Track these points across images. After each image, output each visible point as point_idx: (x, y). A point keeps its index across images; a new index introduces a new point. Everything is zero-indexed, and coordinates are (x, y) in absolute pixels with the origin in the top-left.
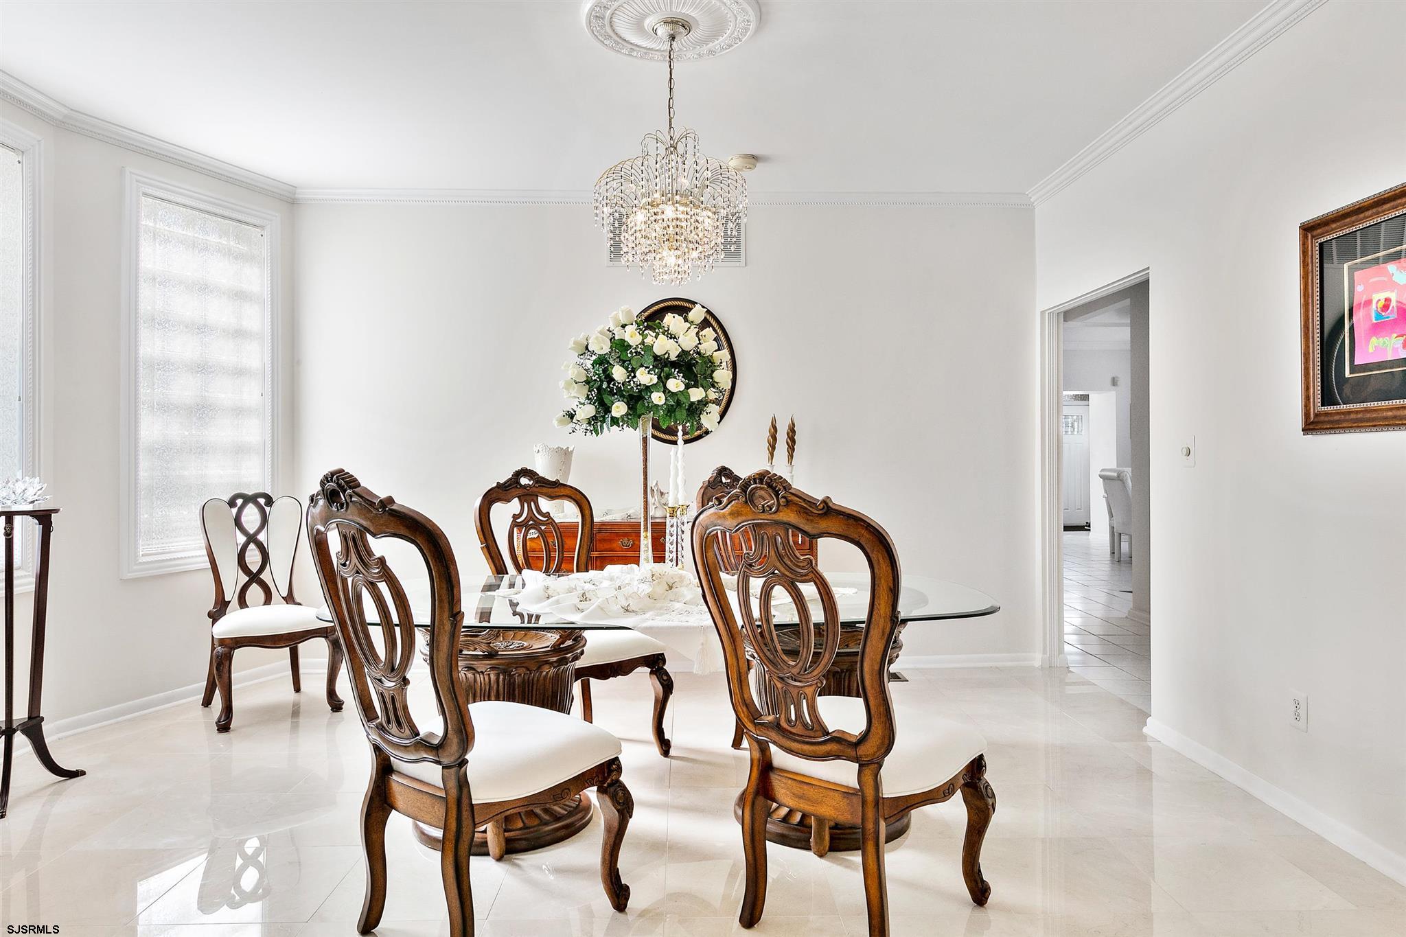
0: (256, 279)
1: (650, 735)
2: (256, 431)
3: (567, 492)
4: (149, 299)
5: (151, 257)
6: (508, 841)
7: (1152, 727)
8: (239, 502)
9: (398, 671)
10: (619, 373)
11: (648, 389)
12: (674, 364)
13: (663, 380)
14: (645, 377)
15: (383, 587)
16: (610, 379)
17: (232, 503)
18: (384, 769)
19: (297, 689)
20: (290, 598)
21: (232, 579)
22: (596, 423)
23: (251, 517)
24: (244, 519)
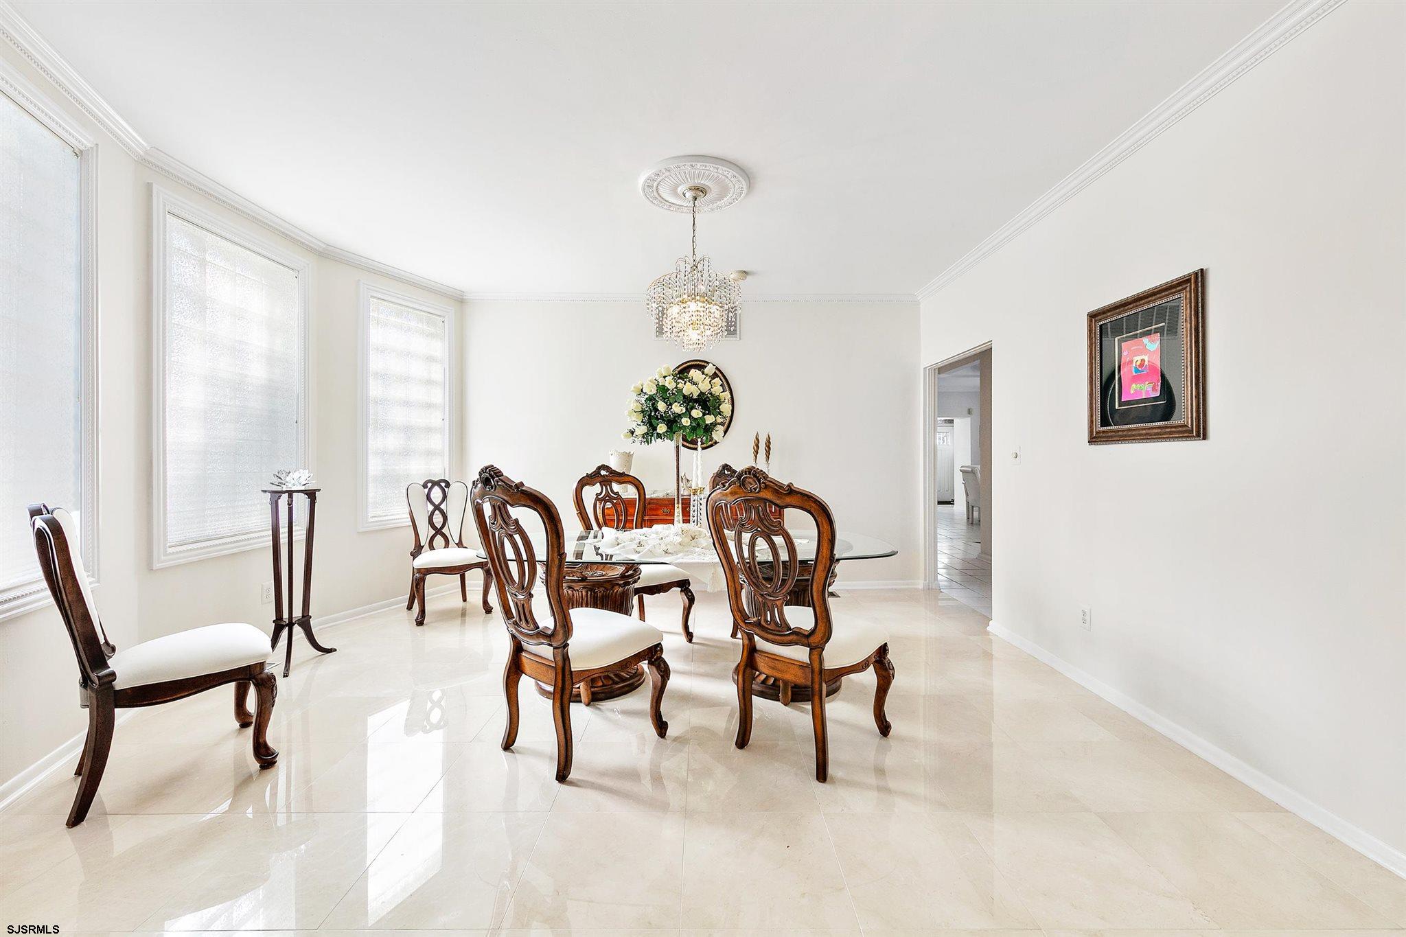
0: (439, 348)
1: (680, 629)
2: (439, 442)
3: (630, 479)
4: (376, 363)
5: (377, 336)
6: (593, 694)
7: (993, 627)
8: (429, 485)
9: (526, 589)
10: (661, 406)
11: (680, 416)
12: (696, 401)
13: (689, 411)
14: (677, 408)
15: (517, 537)
16: (656, 410)
17: (425, 486)
18: (518, 649)
19: (465, 600)
20: (460, 544)
21: (425, 532)
22: (647, 438)
23: (436, 494)
24: (432, 496)
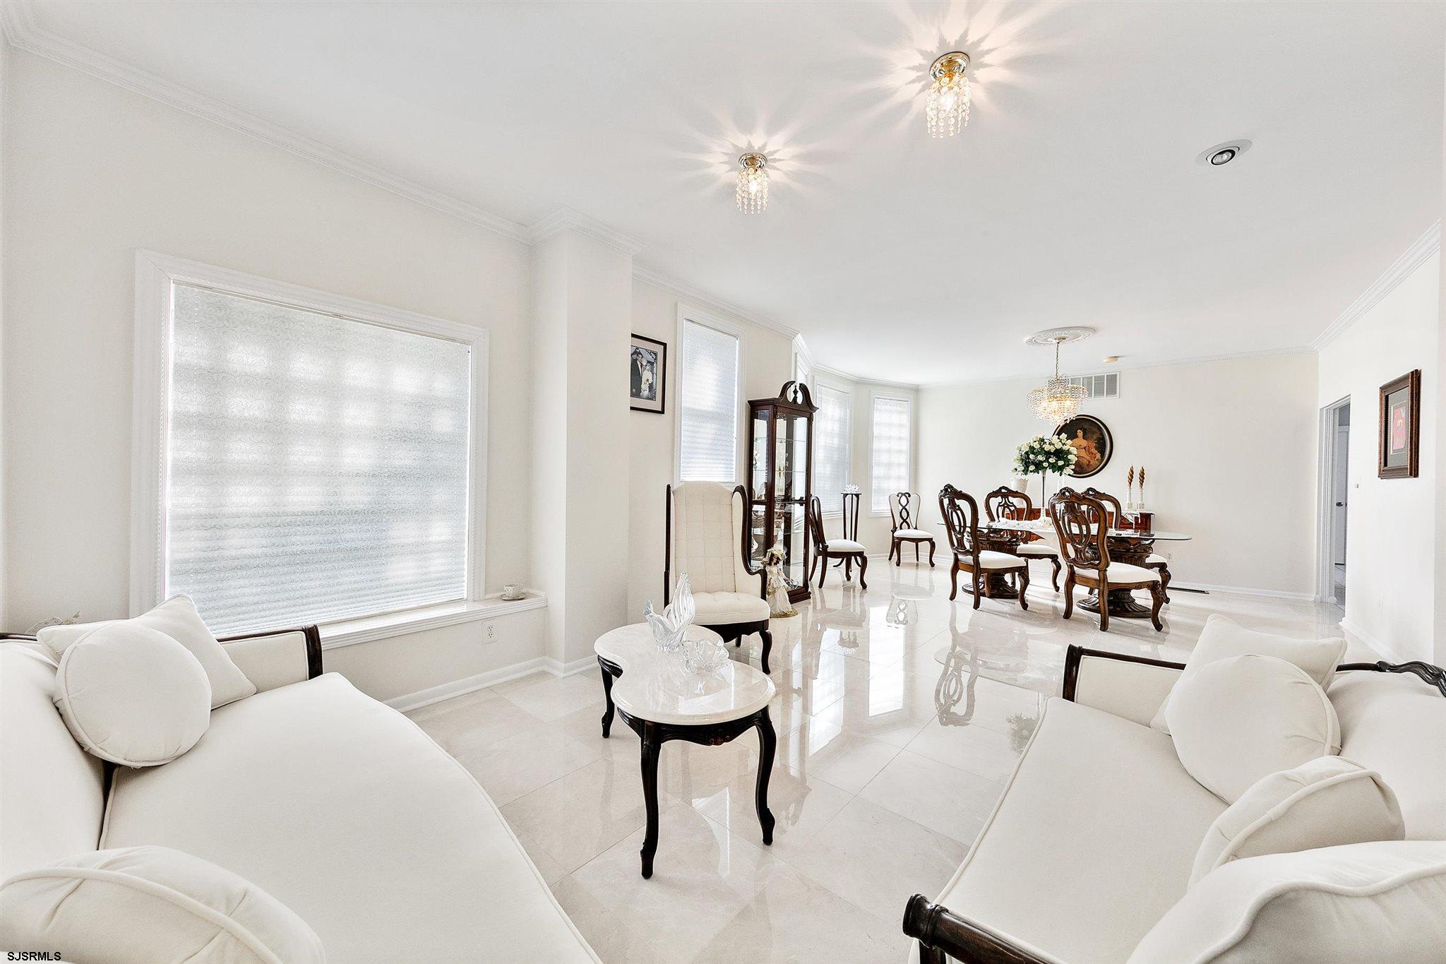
0: (905, 419)
1: (1052, 586)
2: (904, 471)
3: (1020, 495)
4: (876, 431)
5: (877, 417)
8: (900, 495)
9: (962, 534)
10: (1032, 456)
11: (1043, 462)
12: (1052, 454)
13: (1047, 460)
14: (1040, 458)
15: (959, 512)
16: (1029, 458)
17: (898, 496)
18: (957, 560)
19: (918, 560)
20: (916, 528)
21: (898, 521)
22: (1026, 471)
23: (904, 501)
24: (901, 501)
